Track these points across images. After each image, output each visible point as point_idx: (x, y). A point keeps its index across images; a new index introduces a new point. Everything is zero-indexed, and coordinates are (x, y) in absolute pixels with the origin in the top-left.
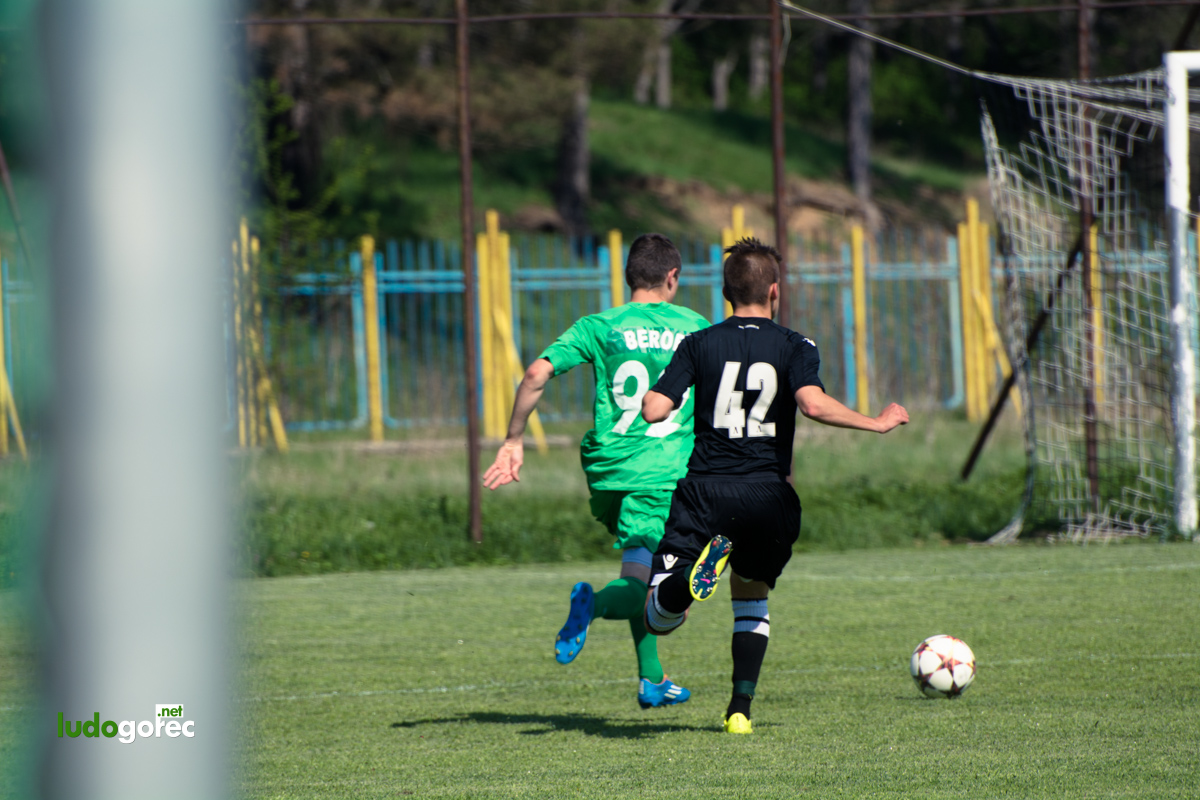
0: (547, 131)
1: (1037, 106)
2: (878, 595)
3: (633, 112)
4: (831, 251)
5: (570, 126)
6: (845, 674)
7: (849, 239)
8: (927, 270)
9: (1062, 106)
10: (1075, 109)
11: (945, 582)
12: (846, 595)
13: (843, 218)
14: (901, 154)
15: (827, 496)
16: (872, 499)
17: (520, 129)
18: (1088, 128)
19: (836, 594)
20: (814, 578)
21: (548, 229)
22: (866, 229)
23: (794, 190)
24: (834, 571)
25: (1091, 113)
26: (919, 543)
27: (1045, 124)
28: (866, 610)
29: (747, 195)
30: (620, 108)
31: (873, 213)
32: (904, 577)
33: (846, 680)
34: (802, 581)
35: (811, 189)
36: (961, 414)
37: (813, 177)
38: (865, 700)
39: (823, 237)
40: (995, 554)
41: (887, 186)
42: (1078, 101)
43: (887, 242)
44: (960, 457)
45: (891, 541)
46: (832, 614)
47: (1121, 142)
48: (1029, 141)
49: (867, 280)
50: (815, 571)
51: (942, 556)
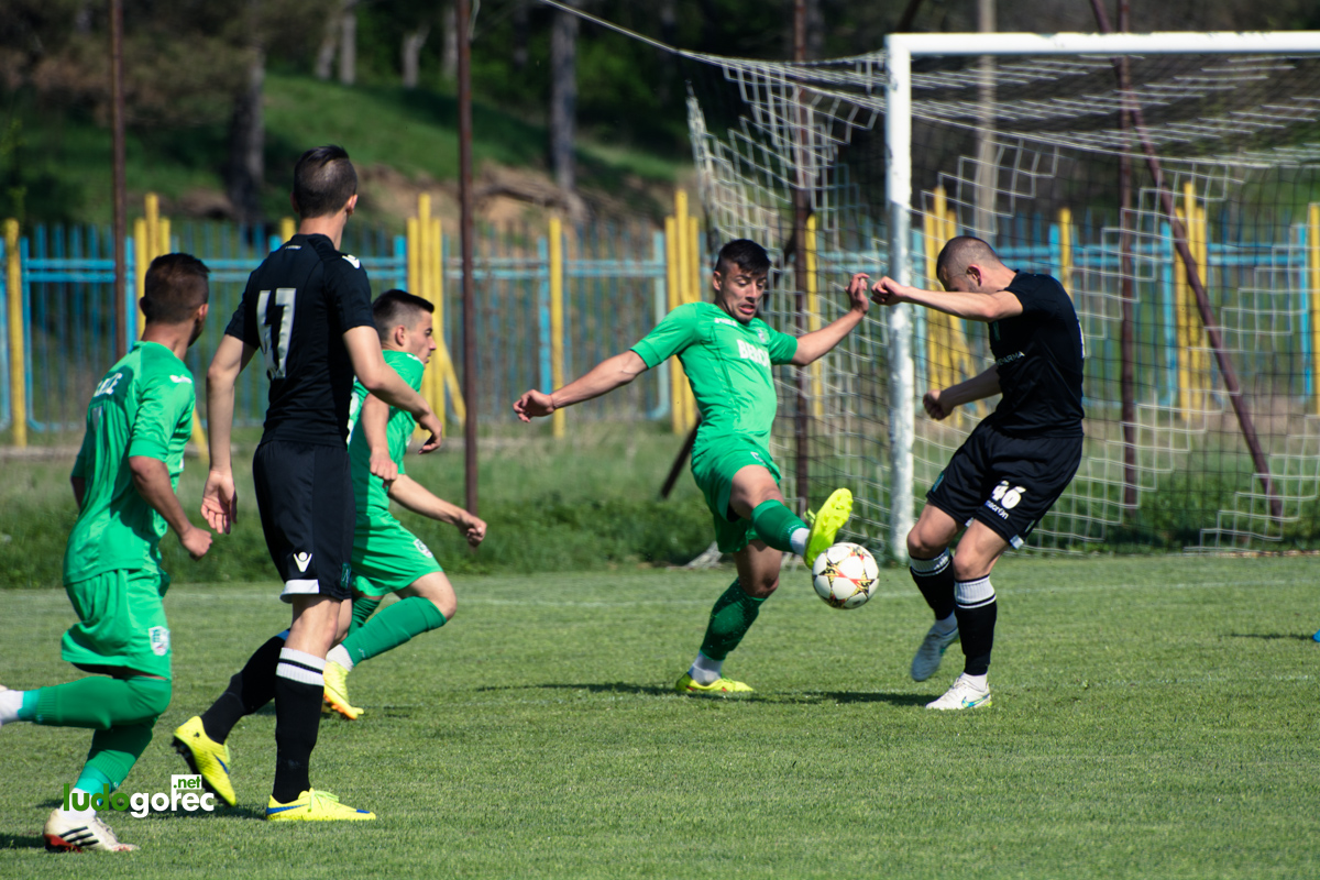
0: (217, 108)
1: (749, 89)
2: (565, 621)
3: (314, 89)
4: (525, 244)
5: (243, 102)
6: (524, 707)
7: (547, 234)
8: (631, 268)
9: (776, 90)
10: (789, 92)
11: (638, 609)
12: (531, 621)
13: (541, 209)
14: (608, 140)
15: (514, 514)
16: (562, 517)
17: (186, 104)
18: (804, 112)
19: (519, 620)
20: (496, 602)
21: (217, 215)
22: (566, 222)
23: (490, 178)
24: (519, 595)
25: (806, 97)
26: (613, 566)
27: (757, 107)
28: (551, 638)
29: (436, 183)
30: (300, 84)
31: (576, 205)
32: (594, 603)
33: (526, 714)
34: (483, 606)
35: (507, 177)
36: (666, 426)
37: (510, 165)
38: (545, 735)
39: (518, 230)
40: (694, 579)
41: (592, 175)
42: (793, 84)
43: (587, 237)
44: (661, 472)
45: (582, 563)
46: (513, 641)
47: (838, 130)
48: (738, 127)
49: (565, 276)
50: (497, 595)
51: (637, 580)
